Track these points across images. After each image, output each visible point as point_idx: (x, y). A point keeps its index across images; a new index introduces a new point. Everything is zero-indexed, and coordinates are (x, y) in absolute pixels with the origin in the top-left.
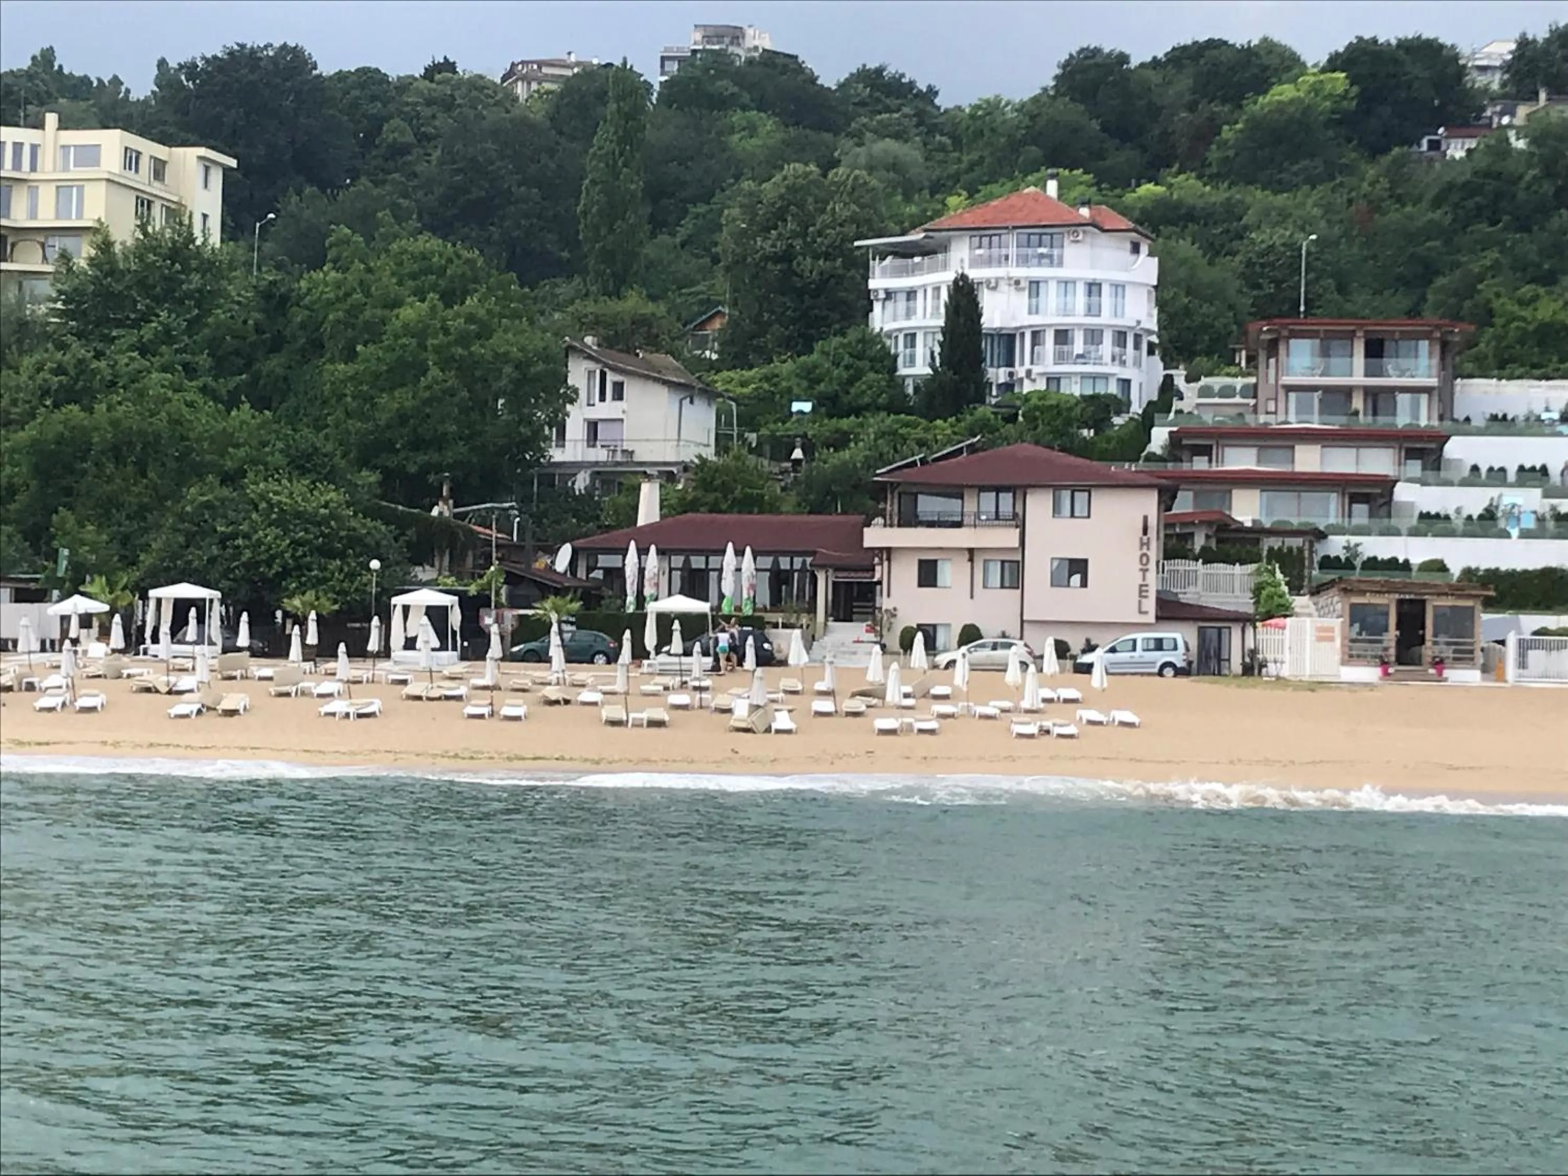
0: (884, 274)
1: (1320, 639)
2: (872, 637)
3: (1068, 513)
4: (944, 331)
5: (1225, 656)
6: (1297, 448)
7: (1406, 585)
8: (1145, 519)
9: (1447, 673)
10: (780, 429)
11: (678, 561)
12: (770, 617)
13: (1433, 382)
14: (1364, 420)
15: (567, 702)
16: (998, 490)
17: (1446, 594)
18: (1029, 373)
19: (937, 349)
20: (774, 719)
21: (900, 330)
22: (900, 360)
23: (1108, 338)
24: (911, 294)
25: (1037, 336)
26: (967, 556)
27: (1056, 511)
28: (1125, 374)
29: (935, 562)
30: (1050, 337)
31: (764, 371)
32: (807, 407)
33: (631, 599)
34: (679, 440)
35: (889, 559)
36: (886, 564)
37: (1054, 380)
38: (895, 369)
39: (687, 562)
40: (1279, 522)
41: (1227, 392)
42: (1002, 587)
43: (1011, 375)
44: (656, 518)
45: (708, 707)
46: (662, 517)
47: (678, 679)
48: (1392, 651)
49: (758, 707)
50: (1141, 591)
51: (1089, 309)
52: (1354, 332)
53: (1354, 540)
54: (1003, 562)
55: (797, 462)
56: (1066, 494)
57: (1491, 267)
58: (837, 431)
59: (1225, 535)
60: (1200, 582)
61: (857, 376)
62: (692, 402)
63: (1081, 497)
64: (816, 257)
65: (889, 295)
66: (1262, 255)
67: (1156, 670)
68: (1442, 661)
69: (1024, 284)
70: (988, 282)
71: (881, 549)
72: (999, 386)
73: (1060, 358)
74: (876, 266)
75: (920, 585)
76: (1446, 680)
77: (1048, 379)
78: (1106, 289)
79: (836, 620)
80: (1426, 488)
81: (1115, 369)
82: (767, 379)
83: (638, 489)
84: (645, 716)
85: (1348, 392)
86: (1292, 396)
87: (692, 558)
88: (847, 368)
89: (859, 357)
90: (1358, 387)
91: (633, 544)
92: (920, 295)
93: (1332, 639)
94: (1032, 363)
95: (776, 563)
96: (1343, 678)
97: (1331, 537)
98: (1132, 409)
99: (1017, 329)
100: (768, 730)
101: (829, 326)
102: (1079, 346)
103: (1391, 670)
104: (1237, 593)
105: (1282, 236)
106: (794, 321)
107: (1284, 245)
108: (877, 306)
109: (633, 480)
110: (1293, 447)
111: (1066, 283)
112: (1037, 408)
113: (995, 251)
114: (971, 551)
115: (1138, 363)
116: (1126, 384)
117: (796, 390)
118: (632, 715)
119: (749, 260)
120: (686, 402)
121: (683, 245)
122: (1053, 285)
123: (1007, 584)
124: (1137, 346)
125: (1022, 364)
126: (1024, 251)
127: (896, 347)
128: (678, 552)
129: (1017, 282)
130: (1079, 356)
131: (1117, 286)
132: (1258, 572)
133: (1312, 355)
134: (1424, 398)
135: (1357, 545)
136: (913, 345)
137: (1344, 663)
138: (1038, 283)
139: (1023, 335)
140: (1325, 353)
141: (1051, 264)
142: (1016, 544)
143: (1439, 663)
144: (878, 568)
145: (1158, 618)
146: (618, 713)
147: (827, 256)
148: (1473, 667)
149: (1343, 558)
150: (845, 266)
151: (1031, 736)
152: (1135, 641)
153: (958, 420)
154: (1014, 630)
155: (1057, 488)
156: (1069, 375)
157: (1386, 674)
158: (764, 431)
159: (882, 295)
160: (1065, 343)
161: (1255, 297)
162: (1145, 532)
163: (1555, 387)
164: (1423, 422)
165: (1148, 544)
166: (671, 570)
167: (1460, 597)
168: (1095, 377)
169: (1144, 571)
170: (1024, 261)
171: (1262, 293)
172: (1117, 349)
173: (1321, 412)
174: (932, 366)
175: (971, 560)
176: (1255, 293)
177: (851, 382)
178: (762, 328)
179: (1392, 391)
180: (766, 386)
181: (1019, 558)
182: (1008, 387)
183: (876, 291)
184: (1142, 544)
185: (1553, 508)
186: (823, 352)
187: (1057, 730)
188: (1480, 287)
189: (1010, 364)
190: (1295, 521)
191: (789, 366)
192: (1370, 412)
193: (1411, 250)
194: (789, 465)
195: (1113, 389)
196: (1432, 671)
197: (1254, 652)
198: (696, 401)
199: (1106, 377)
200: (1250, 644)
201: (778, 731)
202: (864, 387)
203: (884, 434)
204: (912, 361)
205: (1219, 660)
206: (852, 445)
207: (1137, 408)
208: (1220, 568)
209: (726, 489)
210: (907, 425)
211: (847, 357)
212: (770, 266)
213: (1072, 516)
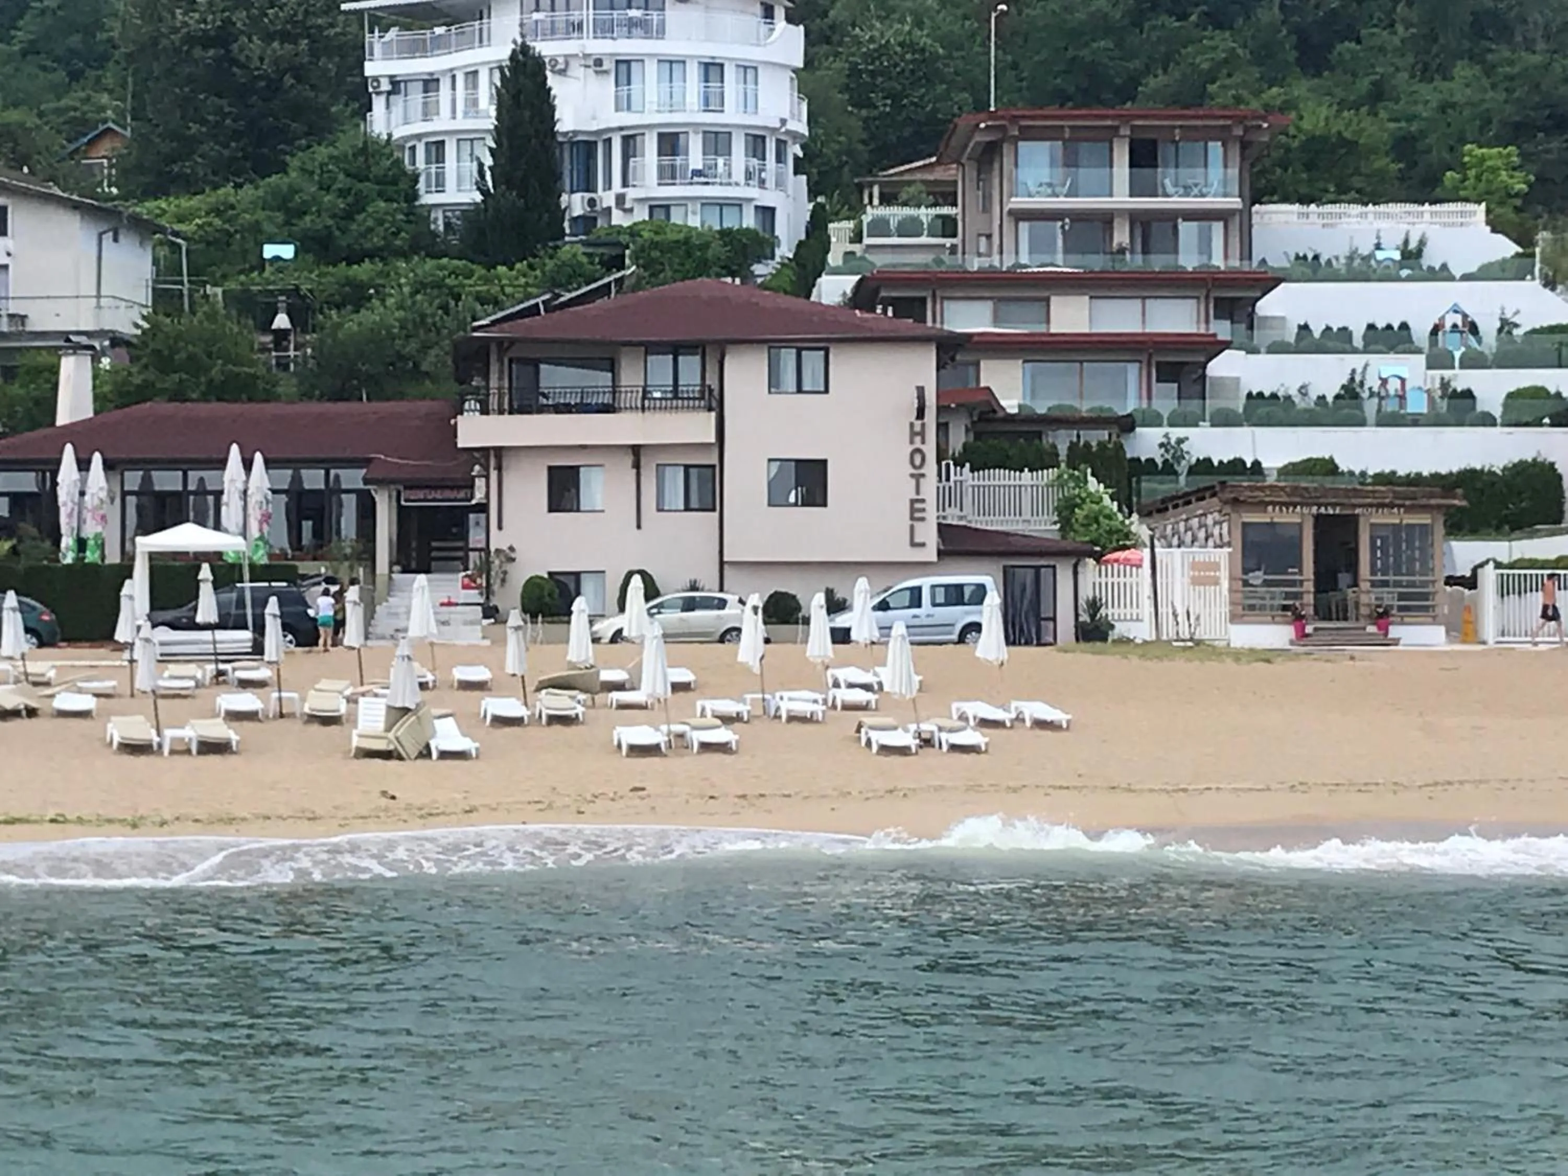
0: (387, 56)
1: (1195, 581)
2: (474, 595)
3: (793, 388)
4: (498, 133)
5: (1046, 612)
6: (1054, 300)
7: (1326, 492)
8: (921, 391)
9: (1395, 631)
10: (256, 283)
11: (133, 480)
12: (304, 567)
13: (1235, 202)
14: (1135, 261)
15: (32, 713)
16: (676, 349)
17: (1391, 506)
18: (620, 199)
19: (488, 161)
20: (434, 735)
21: (419, 137)
22: (421, 186)
23: (739, 146)
24: (430, 83)
25: (630, 143)
26: (629, 460)
27: (774, 384)
28: (768, 198)
29: (575, 470)
30: (650, 145)
31: (212, 199)
32: (287, 251)
33: (67, 541)
34: (99, 296)
35: (499, 468)
36: (494, 475)
37: (659, 208)
38: (415, 196)
39: (147, 480)
40: (1059, 407)
41: (909, 228)
42: (687, 508)
43: (592, 203)
44: (88, 412)
45: (292, 715)
46: (96, 412)
47: (211, 668)
48: (1309, 599)
49: (406, 711)
50: (913, 510)
51: (707, 103)
52: (1116, 129)
53: (1176, 433)
54: (687, 468)
55: (282, 335)
56: (788, 357)
57: (1226, 61)
58: (349, 282)
59: (990, 427)
60: (968, 500)
61: (358, 205)
62: (116, 240)
63: (813, 360)
64: (268, 37)
65: (396, 85)
66: (870, 57)
67: (955, 637)
68: (1386, 614)
69: (608, 65)
70: (554, 61)
71: (485, 450)
72: (574, 220)
73: (668, 175)
74: (376, 42)
75: (551, 509)
76: (1396, 642)
77: (651, 208)
78: (730, 73)
79: (405, 571)
80: (1252, 357)
81: (752, 192)
82: (217, 212)
83: (54, 371)
84: (191, 732)
85: (1106, 219)
86: (1024, 226)
87: (154, 474)
88: (342, 193)
89: (362, 178)
90: (1121, 212)
91: (69, 448)
92: (445, 85)
93: (1216, 582)
94: (625, 184)
95: (297, 480)
96: (1236, 643)
97: (1138, 430)
98: (778, 252)
99: (598, 133)
100: (426, 753)
101: (290, 142)
102: (696, 160)
103: (1309, 629)
104: (1027, 515)
105: (897, 33)
106: (237, 135)
107: (901, 44)
108: (378, 103)
109: (44, 359)
110: (1047, 300)
111: (672, 64)
112: (654, 245)
113: (560, 15)
114: (636, 450)
115: (780, 184)
116: (767, 213)
117: (268, 228)
118: (169, 733)
119: (164, 42)
120: (108, 238)
121: (24, 54)
122: (651, 68)
123: (694, 504)
124: (780, 158)
125: (608, 186)
126: (605, 14)
127: (413, 162)
128: (133, 464)
129: (599, 62)
130: (697, 173)
131: (746, 68)
132: (1059, 482)
133: (1052, 164)
134: (1218, 228)
135: (1180, 441)
136: (440, 159)
137: (1234, 618)
138: (628, 62)
139: (608, 142)
140: (1071, 161)
141: (648, 35)
142: (712, 439)
143: (1382, 617)
144: (480, 483)
145: (940, 553)
146: (142, 730)
147: (285, 37)
148: (1435, 621)
149: (1159, 461)
150: (314, 53)
151: (903, 751)
152: (919, 589)
153: (531, 267)
154: (709, 579)
155: (773, 345)
156: (683, 202)
157: (1302, 635)
158: (232, 285)
159: (385, 86)
160: (674, 153)
161: (866, 120)
162: (921, 414)
163: (1388, 215)
164: (1218, 261)
165: (922, 434)
166: (124, 494)
167: (1409, 509)
168: (722, 204)
169: (918, 477)
170: (604, 30)
171: (875, 113)
172: (755, 162)
173: (1066, 251)
174: (481, 187)
175: (637, 466)
176: (864, 112)
177: (349, 215)
178: (189, 146)
179: (1171, 218)
180: (217, 222)
181: (714, 460)
182: (586, 223)
183: (376, 79)
184: (913, 434)
185: (1445, 385)
186: (303, 170)
187: (948, 738)
188: (1212, 88)
189: (589, 186)
190: (1085, 407)
191: (248, 192)
192: (1139, 248)
193: (1071, 53)
194: (268, 339)
195: (749, 221)
196: (1372, 629)
197: (1094, 606)
198: (121, 237)
199: (738, 204)
200: (1086, 593)
201: (445, 755)
202: (370, 223)
203: (424, 285)
204: (440, 185)
205: (1039, 619)
206: (376, 302)
207: (785, 251)
208: (1000, 478)
209: (194, 366)
210: (454, 273)
211: (341, 176)
212: (198, 52)
213: (800, 390)
